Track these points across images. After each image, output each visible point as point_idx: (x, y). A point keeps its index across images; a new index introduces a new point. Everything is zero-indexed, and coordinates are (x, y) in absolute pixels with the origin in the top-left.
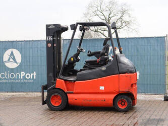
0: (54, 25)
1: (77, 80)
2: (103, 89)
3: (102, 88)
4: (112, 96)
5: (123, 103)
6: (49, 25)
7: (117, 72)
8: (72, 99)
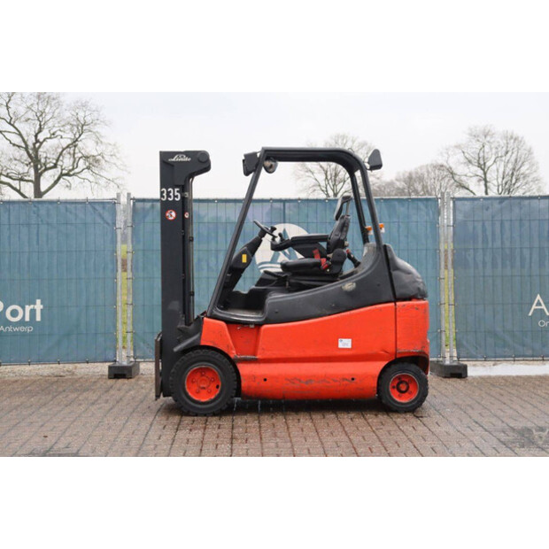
0: (187, 153)
1: (267, 322)
2: (349, 346)
3: (345, 343)
4: (376, 367)
5: (403, 387)
6: (173, 154)
7: (389, 295)
8: (254, 377)
